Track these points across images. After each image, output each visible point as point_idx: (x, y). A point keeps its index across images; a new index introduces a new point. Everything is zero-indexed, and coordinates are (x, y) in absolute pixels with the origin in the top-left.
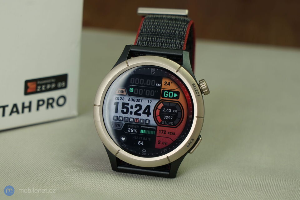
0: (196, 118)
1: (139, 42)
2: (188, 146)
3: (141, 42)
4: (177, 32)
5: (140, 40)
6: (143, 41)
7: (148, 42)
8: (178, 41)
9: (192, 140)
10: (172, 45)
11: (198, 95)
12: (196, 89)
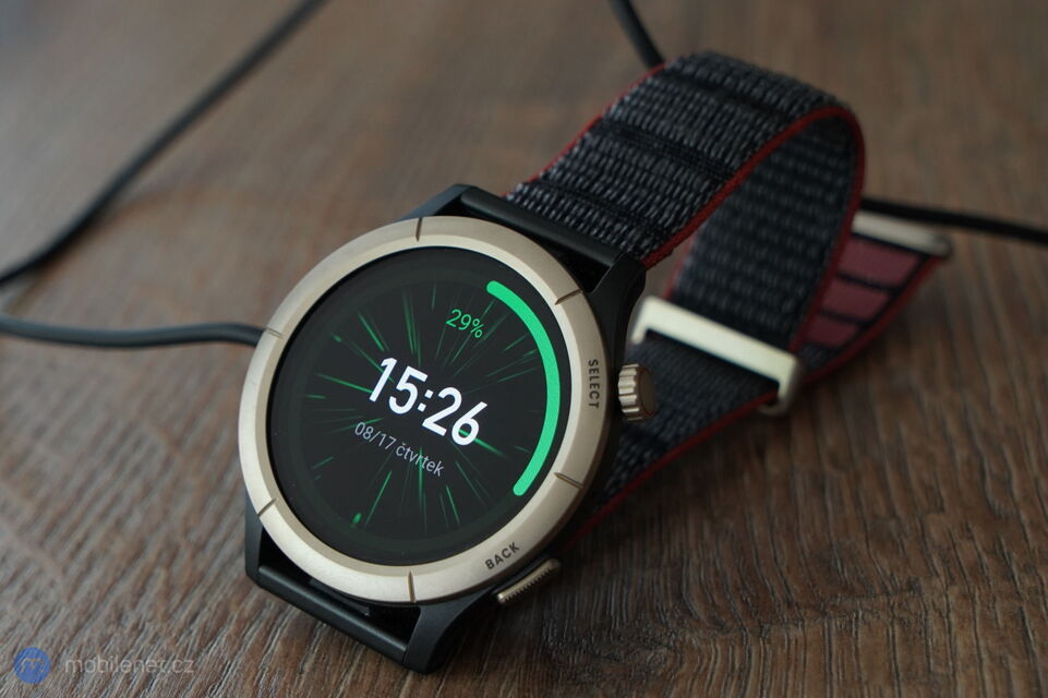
0: (555, 479)
2: (489, 564)
9: (513, 548)
11: (595, 401)
12: (594, 381)
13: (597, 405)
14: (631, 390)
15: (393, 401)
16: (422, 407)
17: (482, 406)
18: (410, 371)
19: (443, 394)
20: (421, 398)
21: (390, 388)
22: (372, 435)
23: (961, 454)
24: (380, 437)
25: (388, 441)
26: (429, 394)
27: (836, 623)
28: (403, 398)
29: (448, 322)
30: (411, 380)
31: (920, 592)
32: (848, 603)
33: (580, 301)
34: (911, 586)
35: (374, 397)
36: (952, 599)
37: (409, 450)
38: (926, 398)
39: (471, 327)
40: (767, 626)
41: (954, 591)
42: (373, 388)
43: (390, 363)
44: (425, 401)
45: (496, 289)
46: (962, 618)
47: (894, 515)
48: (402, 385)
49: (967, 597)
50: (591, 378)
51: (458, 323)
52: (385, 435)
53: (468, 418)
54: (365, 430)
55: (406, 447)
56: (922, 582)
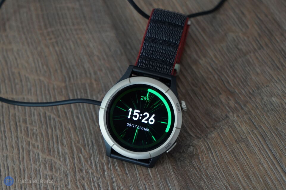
0: (175, 128)
1: (139, 63)
2: (166, 148)
3: (141, 64)
4: (168, 60)
5: (140, 61)
6: (143, 63)
7: (146, 64)
8: (168, 67)
9: (170, 144)
10: (164, 69)
11: (179, 111)
12: (178, 107)
13: (180, 112)
14: (185, 105)
15: (133, 118)
16: (140, 118)
17: (154, 115)
18: (136, 111)
19: (144, 114)
20: (140, 116)
21: (132, 115)
22: (131, 125)
23: (216, 77)
24: (133, 126)
25: (135, 126)
26: (141, 115)
27: (219, 130)
28: (136, 116)
29: (141, 99)
30: (136, 112)
31: (229, 117)
32: (218, 124)
33: (170, 91)
34: (227, 117)
35: (129, 117)
36: (236, 117)
37: (140, 127)
38: (201, 61)
39: (146, 99)
40: (207, 135)
41: (235, 115)
42: (128, 115)
43: (130, 110)
44: (141, 116)
45: (150, 90)
46: (240, 122)
47: (213, 98)
48: (135, 114)
49: (238, 116)
50: (177, 107)
51: (143, 99)
52: (134, 125)
53: (152, 118)
54: (129, 125)
55: (140, 126)
56: (228, 115)
